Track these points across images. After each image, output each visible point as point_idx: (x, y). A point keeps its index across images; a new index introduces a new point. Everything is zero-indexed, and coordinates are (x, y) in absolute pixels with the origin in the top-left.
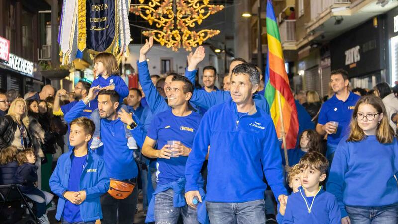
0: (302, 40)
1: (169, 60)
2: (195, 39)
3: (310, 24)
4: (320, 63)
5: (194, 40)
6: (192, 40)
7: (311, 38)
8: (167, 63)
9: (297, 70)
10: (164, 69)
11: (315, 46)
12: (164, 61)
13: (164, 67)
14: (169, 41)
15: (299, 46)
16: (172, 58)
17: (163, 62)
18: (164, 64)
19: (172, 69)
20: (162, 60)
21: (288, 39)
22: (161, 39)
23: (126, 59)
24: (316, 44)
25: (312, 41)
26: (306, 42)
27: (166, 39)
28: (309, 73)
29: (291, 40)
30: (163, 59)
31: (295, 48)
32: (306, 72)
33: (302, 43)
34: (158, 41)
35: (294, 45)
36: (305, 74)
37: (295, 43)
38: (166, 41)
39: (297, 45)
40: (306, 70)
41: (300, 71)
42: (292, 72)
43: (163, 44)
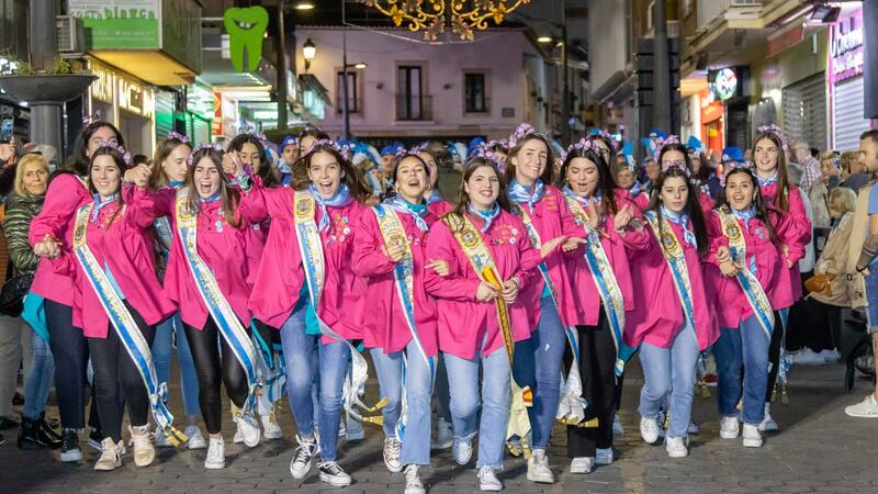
1: (419, 68)
2: (485, 8)
5: (481, 12)
6: (475, 12)
8: (415, 73)
9: (760, 89)
10: (404, 91)
12: (406, 69)
13: (404, 85)
14: (415, 14)
15: (772, 17)
16: (426, 62)
17: (404, 72)
18: (404, 78)
19: (427, 90)
20: (401, 68)
22: (395, 8)
23: (307, 65)
28: (795, 97)
30: (403, 64)
31: (758, 24)
32: (784, 94)
33: (778, 9)
34: (387, 13)
35: (756, 16)
36: (784, 100)
37: (760, 9)
38: (409, 13)
39: (764, 16)
40: (786, 88)
41: (768, 91)
42: (745, 94)
43: (399, 24)
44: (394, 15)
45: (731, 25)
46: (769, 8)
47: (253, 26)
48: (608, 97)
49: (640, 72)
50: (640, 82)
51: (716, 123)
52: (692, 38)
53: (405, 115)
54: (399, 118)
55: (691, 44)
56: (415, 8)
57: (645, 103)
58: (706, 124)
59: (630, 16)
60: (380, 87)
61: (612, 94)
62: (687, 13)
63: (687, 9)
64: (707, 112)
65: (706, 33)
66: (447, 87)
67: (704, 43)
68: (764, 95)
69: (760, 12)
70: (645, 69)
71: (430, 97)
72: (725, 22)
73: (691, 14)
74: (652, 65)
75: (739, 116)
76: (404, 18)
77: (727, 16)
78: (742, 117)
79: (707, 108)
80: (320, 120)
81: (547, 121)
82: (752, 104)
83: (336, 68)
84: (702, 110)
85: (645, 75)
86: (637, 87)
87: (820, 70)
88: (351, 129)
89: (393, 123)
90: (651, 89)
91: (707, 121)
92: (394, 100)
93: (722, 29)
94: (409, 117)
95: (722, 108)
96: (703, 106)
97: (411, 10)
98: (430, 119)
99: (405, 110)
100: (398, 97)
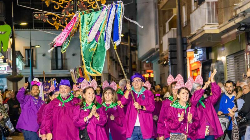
0: (227, 22)
1: (61, 47)
3: (240, 4)
4: (246, 48)
7: (238, 20)
8: (59, 49)
9: (216, 56)
10: (54, 57)
11: (243, 29)
13: (54, 55)
15: (223, 29)
18: (54, 51)
19: (65, 56)
21: (209, 21)
22: (56, 22)
24: (243, 26)
25: (239, 23)
26: (232, 24)
27: (61, 22)
28: (232, 60)
29: (213, 22)
31: (218, 31)
32: (227, 59)
33: (226, 26)
34: (52, 24)
35: (216, 28)
36: (227, 61)
37: (218, 25)
38: (61, 24)
39: (220, 28)
40: (228, 56)
41: (220, 57)
42: (210, 58)
43: (57, 29)
44: (55, 25)
45: (206, 32)
46: (222, 25)
47: (5, 33)
48: (146, 59)
49: (171, 51)
50: (171, 55)
51: (197, 70)
52: (189, 36)
53: (55, 68)
54: (53, 69)
55: (188, 39)
56: (64, 22)
57: (173, 64)
58: (192, 71)
59: (158, 25)
60: (44, 55)
61: (149, 58)
62: (184, 25)
63: (185, 23)
64: (192, 66)
65: (195, 35)
66: (74, 55)
67: (194, 39)
68: (219, 59)
69: (218, 27)
70: (173, 50)
71: (66, 59)
72: (204, 31)
73: (186, 26)
74: (176, 48)
75: (207, 67)
76: (60, 27)
77: (204, 28)
78: (208, 68)
79: (193, 64)
80: (20, 70)
81: (116, 69)
82: (213, 63)
83: (24, 47)
84: (190, 65)
85: (173, 52)
86: (169, 57)
87: (242, 49)
88: (34, 74)
89: (50, 71)
90: (176, 58)
91: (192, 69)
92: (50, 61)
93: (202, 34)
94: (57, 69)
95: (200, 64)
96: (191, 63)
97: (63, 23)
98: (66, 69)
99: (55, 65)
100: (52, 60)
